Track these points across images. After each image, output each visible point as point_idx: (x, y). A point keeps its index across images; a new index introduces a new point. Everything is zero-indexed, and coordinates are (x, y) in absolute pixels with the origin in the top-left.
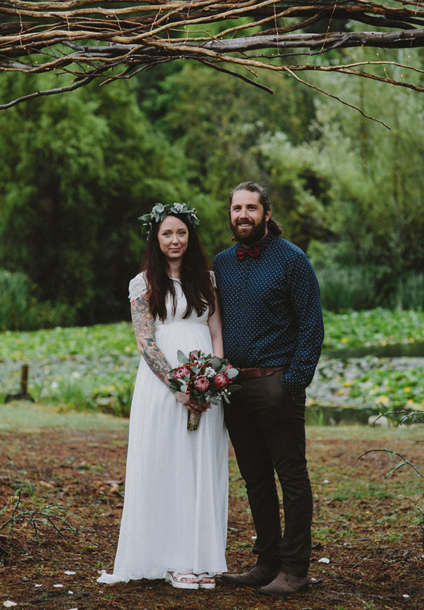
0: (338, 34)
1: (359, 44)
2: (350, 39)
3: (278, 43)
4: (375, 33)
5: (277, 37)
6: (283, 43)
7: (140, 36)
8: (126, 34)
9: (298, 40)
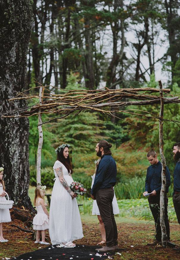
0: (125, 102)
1: (130, 105)
2: (128, 103)
3: (110, 105)
4: (136, 101)
5: (110, 103)
6: (111, 105)
7: (76, 104)
8: (73, 103)
9: (115, 104)
